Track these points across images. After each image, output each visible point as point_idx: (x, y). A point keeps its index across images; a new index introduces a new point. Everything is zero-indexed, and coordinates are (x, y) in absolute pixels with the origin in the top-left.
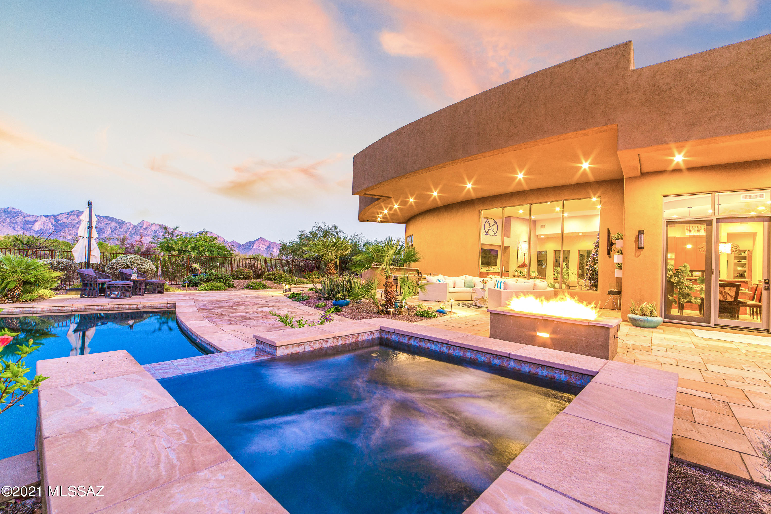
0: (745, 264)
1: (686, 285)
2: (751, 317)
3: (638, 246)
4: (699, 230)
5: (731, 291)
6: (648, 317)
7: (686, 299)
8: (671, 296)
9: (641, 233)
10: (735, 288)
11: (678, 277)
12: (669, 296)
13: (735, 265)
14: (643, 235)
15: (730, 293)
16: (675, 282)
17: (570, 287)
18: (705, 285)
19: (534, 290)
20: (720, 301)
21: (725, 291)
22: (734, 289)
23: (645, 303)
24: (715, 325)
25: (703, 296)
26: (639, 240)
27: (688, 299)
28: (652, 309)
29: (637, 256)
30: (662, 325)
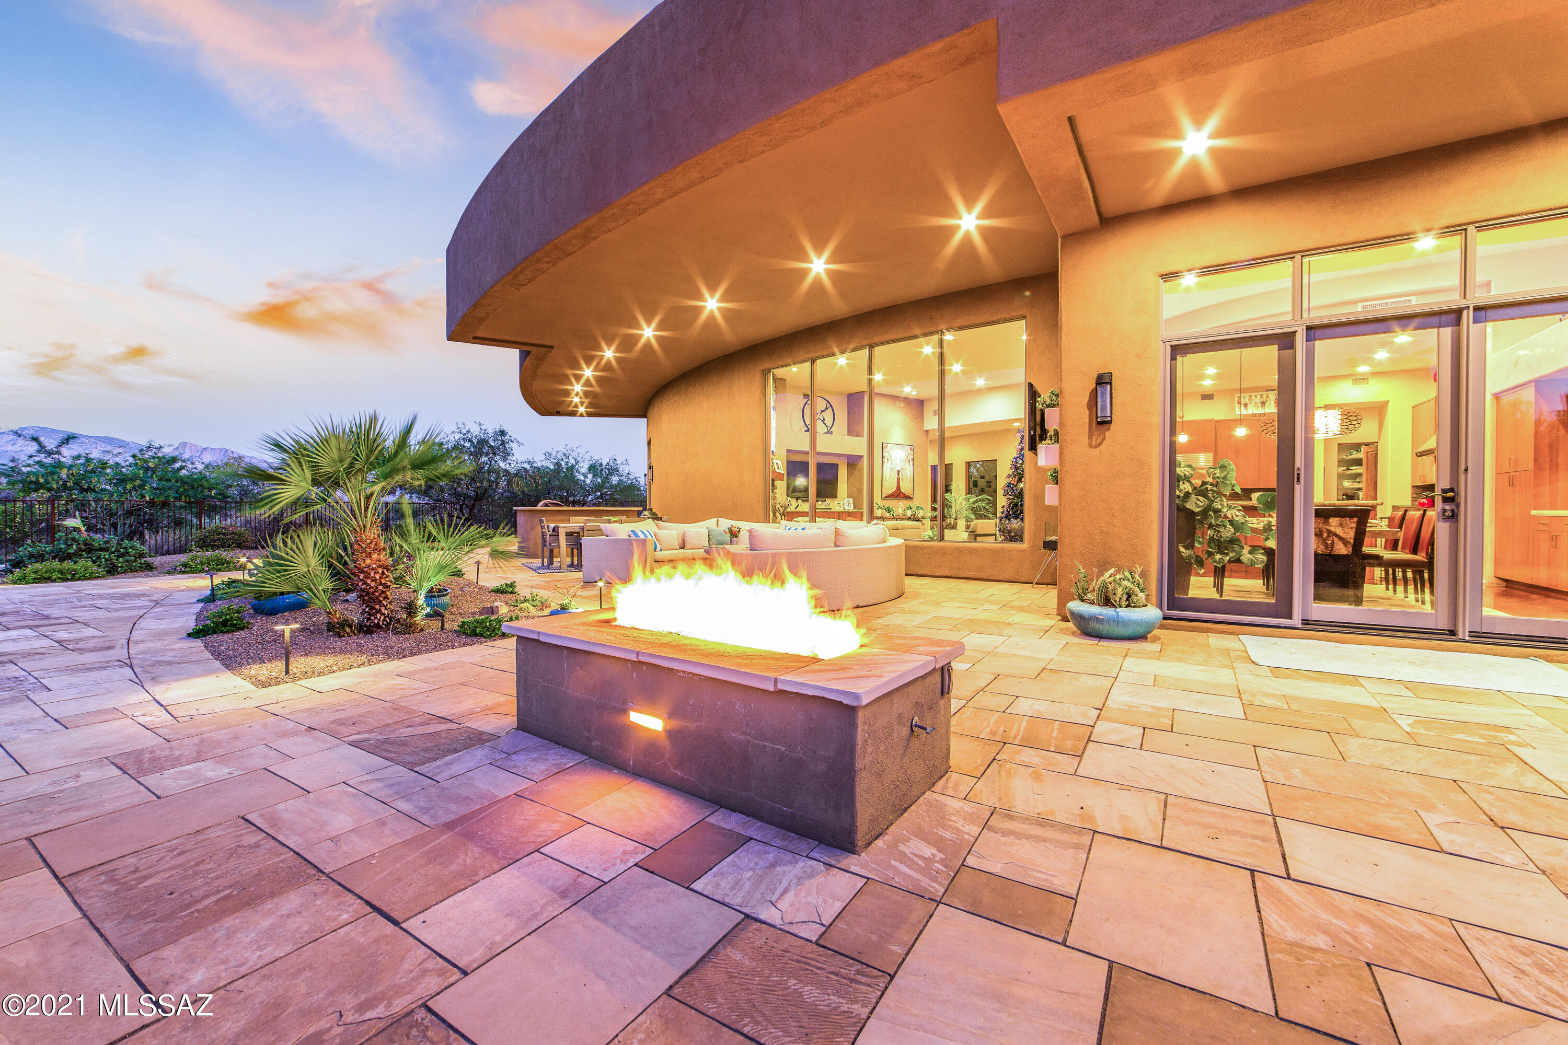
0: (1360, 475)
1: (1226, 517)
2: (1387, 589)
3: (1097, 418)
4: (1263, 404)
5: (1345, 529)
6: (1119, 610)
7: (1227, 554)
8: (1190, 546)
9: (1103, 380)
10: (1355, 520)
11: (1205, 496)
12: (1182, 549)
13: (1341, 477)
14: (1109, 386)
15: (1341, 534)
16: (1197, 510)
17: (976, 536)
18: (1277, 517)
19: (836, 546)
20: (1316, 554)
21: (1330, 528)
22: (1352, 523)
23: (1112, 571)
24: (1305, 622)
25: (1272, 544)
26: (1099, 400)
27: (1231, 555)
28: (1132, 586)
29: (1094, 443)
30: (1162, 627)
